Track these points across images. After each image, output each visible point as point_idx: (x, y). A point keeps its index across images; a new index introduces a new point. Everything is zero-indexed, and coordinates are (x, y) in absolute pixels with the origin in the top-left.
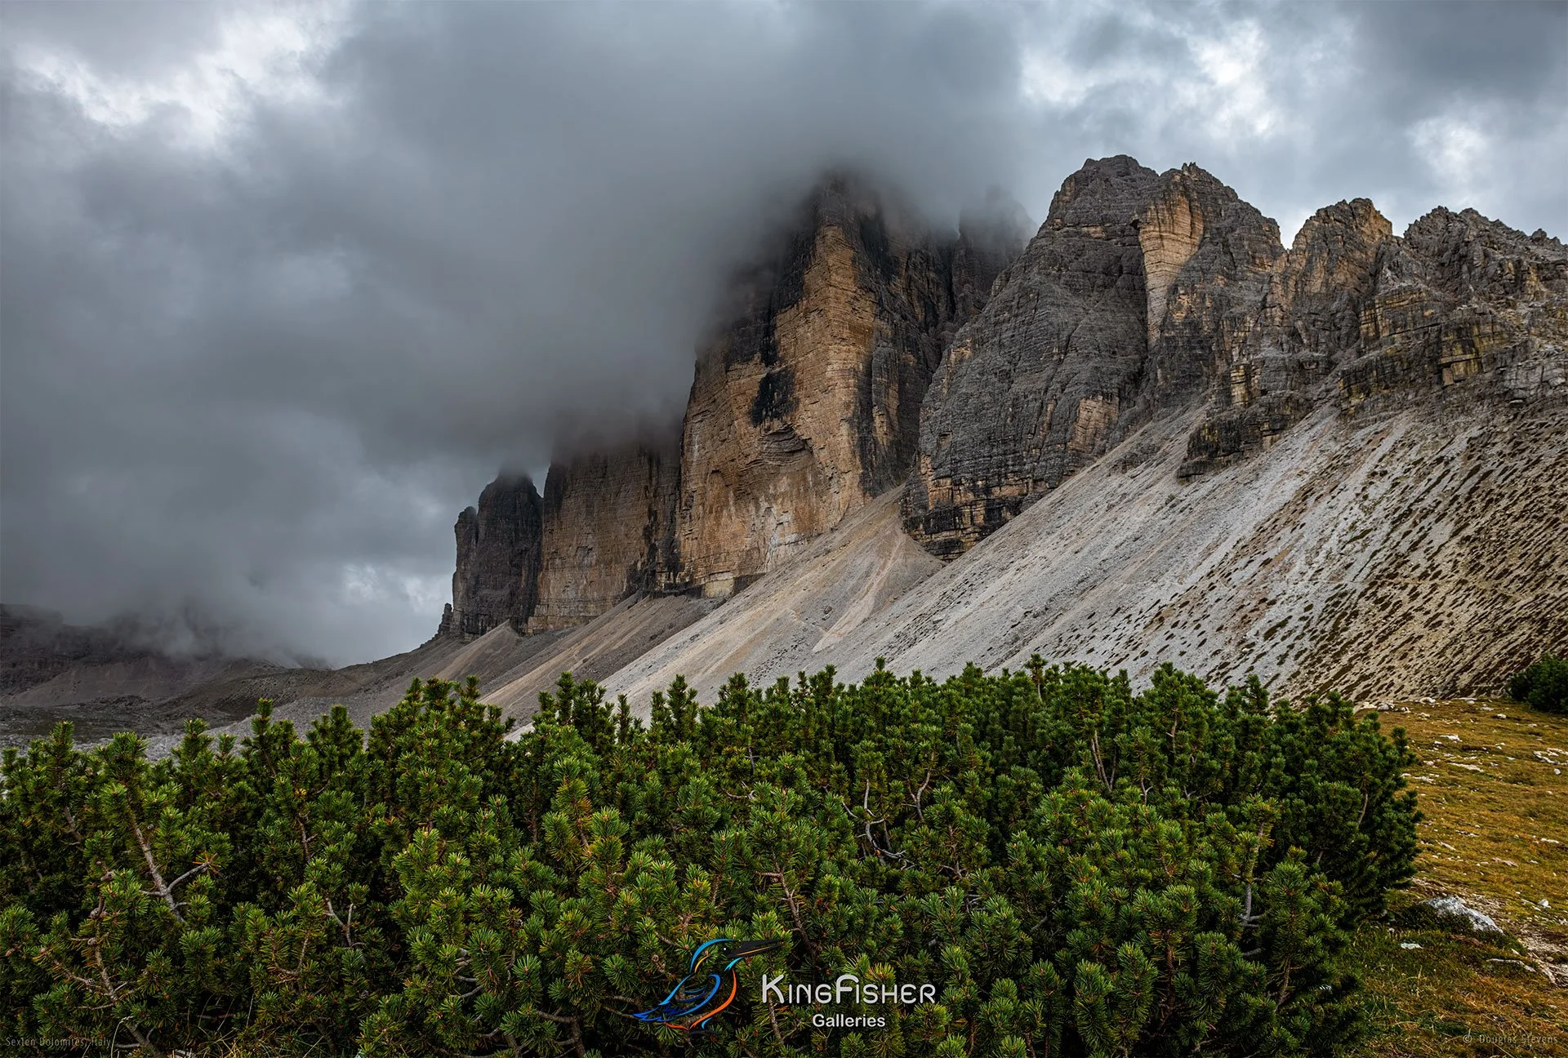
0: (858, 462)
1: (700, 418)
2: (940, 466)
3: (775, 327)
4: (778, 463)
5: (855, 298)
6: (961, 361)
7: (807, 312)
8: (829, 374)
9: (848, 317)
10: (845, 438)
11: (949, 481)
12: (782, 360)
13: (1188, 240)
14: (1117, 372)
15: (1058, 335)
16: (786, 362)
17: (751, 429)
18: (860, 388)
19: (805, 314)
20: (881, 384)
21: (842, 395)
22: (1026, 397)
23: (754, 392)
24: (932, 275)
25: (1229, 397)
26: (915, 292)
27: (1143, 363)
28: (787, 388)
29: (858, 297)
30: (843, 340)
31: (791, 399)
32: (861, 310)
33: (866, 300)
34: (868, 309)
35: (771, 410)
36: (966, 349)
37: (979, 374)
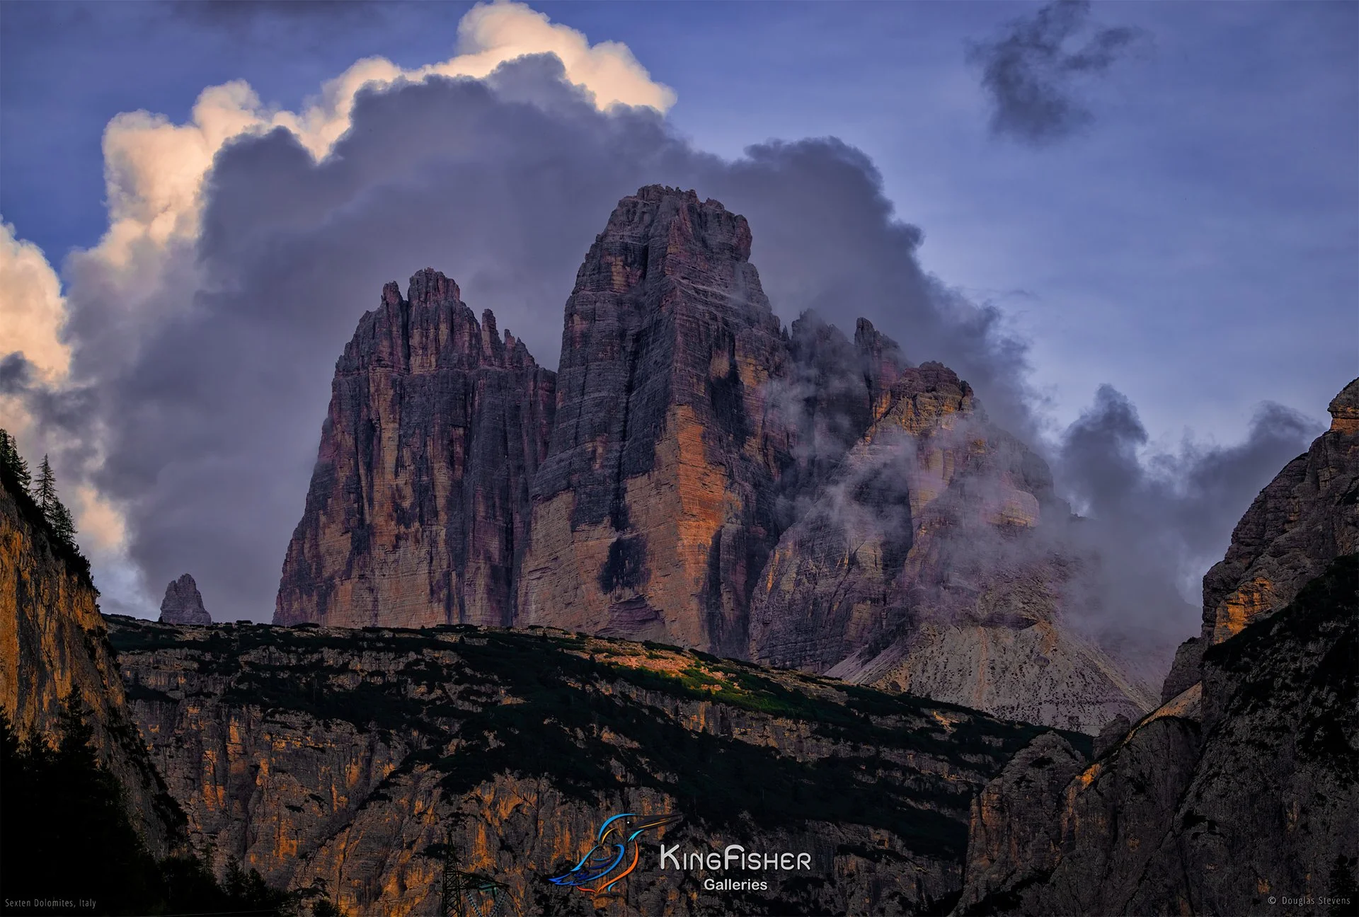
0: (707, 636)
1: (538, 574)
2: (762, 648)
3: (625, 490)
4: (630, 631)
5: (705, 474)
6: (784, 560)
7: (659, 485)
8: (680, 549)
9: (698, 493)
10: (694, 612)
11: (768, 661)
12: (633, 528)
15: (849, 548)
16: (637, 530)
17: (601, 595)
18: (709, 565)
19: (656, 485)
20: (728, 561)
21: (694, 571)
22: (822, 598)
23: (604, 556)
28: (638, 557)
29: (708, 472)
30: (694, 516)
31: (642, 569)
32: (710, 485)
33: (716, 474)
34: (718, 483)
35: (623, 578)
36: (788, 551)
37: (795, 573)
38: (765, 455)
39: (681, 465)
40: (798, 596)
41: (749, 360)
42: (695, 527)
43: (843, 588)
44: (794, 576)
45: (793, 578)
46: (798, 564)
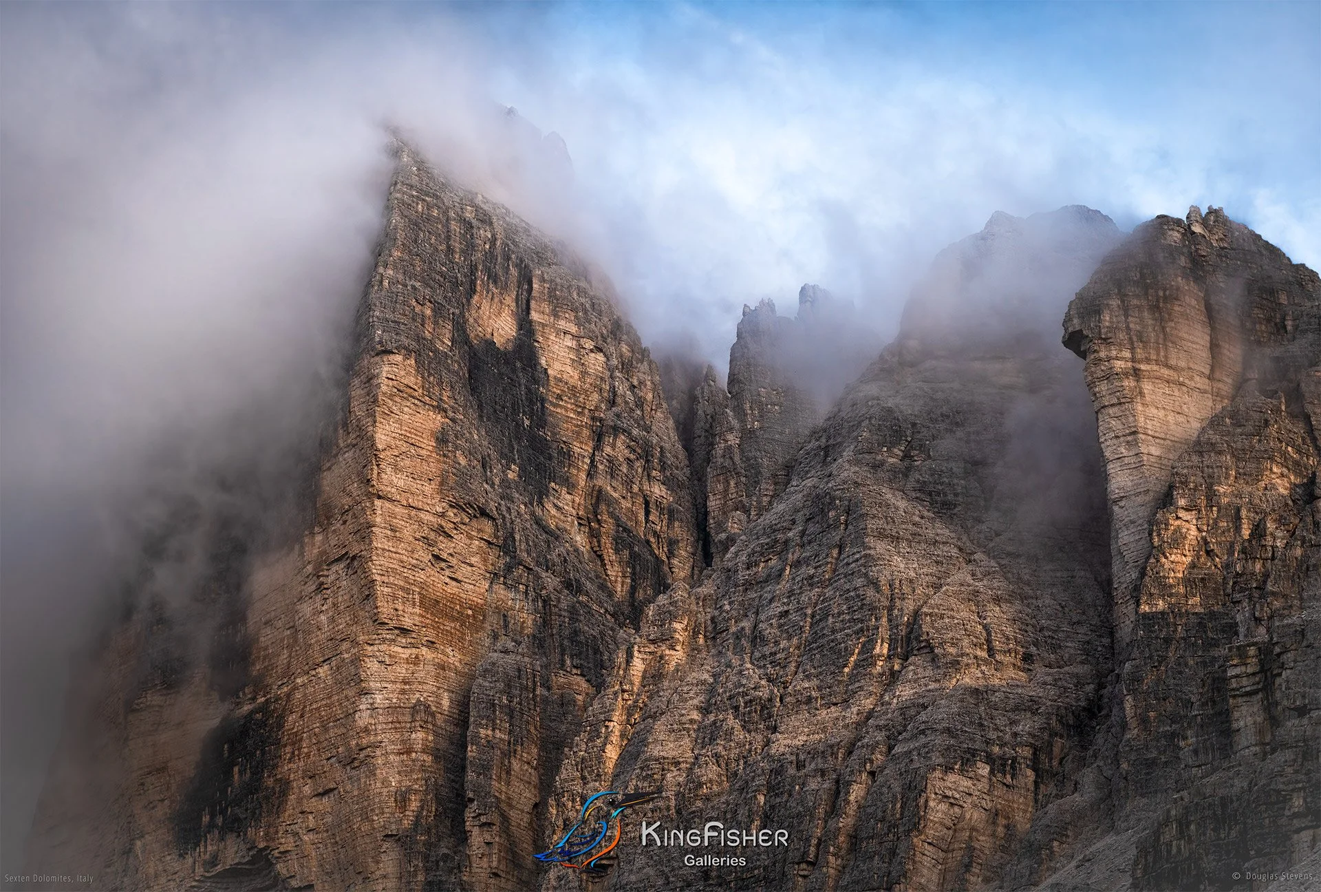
5: (441, 531)
6: (659, 676)
8: (363, 719)
9: (421, 577)
10: (391, 884)
12: (259, 684)
13: (1201, 383)
14: (1031, 706)
15: (890, 609)
16: (266, 689)
17: (172, 860)
18: (437, 754)
20: (490, 745)
22: (800, 765)
23: (189, 764)
24: (658, 491)
25: (1228, 733)
26: (608, 526)
27: (1101, 686)
28: (263, 753)
29: (448, 527)
30: (404, 631)
31: (270, 782)
32: (454, 561)
33: (470, 538)
34: (474, 560)
35: (223, 812)
36: (672, 648)
37: (699, 708)
38: (594, 535)
39: (378, 503)
40: (711, 772)
41: (562, 324)
42: (407, 661)
43: (879, 728)
44: (695, 715)
45: (692, 721)
46: (703, 682)
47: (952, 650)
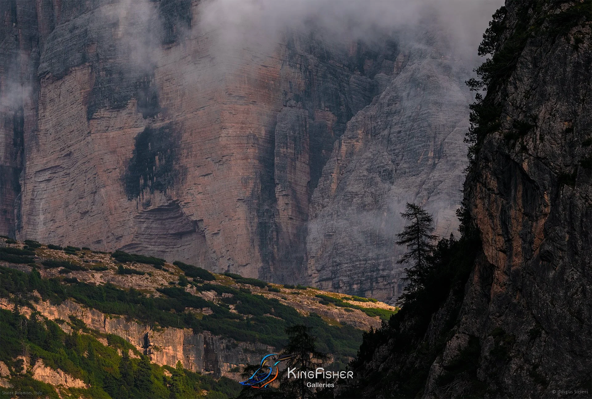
0: (257, 254)
1: (47, 175)
4: (162, 248)
6: (352, 154)
10: (242, 222)
12: (165, 114)
15: (435, 138)
16: (170, 116)
17: (124, 201)
18: (260, 161)
19: (194, 58)
20: (286, 156)
23: (128, 150)
28: (172, 152)
30: (241, 97)
31: (177, 167)
32: (263, 57)
35: (152, 179)
36: (357, 141)
37: (367, 170)
42: (243, 112)
43: (426, 189)
44: (365, 173)
45: (364, 176)
46: (370, 158)
47: (454, 158)
